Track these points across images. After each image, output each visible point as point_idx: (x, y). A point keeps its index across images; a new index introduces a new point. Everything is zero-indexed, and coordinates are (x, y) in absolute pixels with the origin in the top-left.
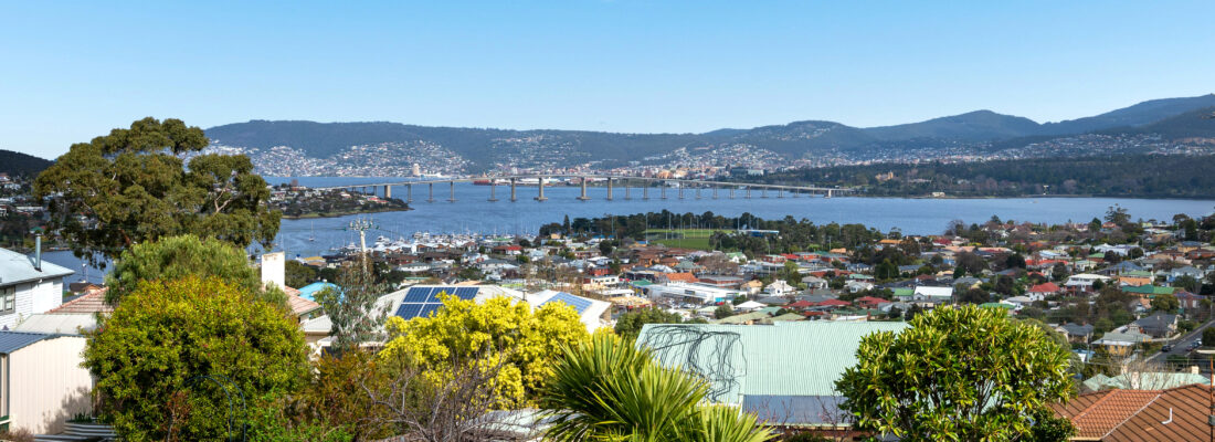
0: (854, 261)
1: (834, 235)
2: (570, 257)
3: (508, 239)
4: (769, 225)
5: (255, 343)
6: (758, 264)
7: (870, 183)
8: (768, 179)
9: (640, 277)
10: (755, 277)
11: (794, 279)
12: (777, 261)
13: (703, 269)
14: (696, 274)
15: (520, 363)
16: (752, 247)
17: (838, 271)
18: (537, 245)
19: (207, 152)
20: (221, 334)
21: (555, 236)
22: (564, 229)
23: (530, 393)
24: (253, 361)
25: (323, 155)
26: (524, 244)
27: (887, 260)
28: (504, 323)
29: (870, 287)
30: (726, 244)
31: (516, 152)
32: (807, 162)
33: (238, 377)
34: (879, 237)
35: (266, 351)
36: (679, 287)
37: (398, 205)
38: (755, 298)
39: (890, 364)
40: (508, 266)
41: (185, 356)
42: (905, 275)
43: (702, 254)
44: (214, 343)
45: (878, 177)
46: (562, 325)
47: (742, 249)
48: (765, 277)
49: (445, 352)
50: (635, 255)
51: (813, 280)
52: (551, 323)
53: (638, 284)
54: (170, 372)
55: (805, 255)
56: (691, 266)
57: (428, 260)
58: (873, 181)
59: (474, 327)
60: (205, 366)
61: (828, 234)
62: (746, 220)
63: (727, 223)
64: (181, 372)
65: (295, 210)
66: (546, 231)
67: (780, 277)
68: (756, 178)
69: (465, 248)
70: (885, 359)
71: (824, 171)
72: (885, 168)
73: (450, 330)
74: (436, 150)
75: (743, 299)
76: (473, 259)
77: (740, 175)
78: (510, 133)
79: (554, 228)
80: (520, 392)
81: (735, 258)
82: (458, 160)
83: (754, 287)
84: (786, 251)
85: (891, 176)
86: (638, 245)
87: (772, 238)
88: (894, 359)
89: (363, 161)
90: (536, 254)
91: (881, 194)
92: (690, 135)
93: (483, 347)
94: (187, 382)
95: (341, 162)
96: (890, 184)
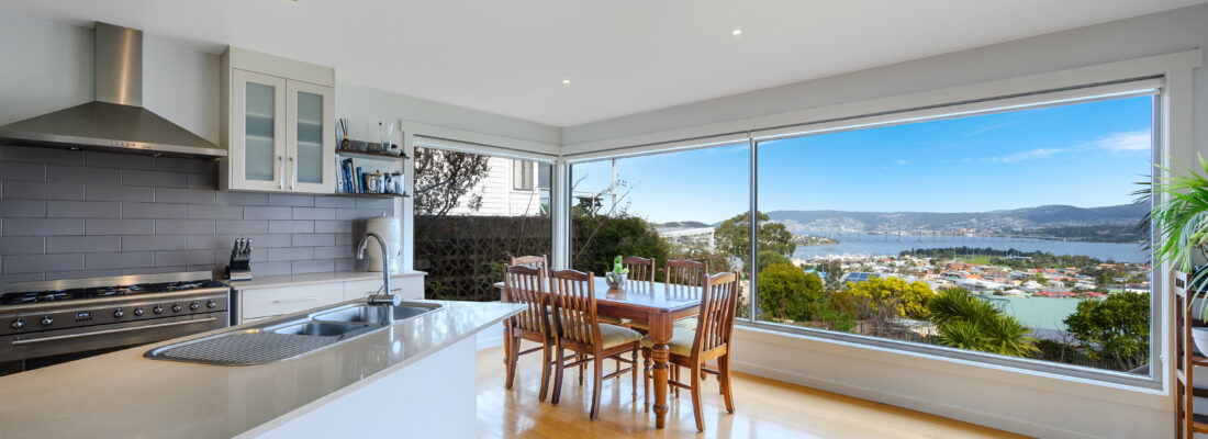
0: (1082, 273)
1: (1068, 261)
2: (915, 265)
3: (884, 257)
4: (1026, 255)
5: (808, 286)
6: (1019, 273)
7: (1091, 235)
8: (1025, 233)
9: (951, 275)
10: (1018, 278)
11: (1041, 281)
12: (1031, 272)
13: (986, 273)
14: (982, 276)
15: (903, 302)
16: (1015, 265)
17: (1070, 279)
18: (899, 259)
19: (769, 222)
20: (796, 282)
21: (907, 256)
22: (912, 254)
23: (907, 313)
24: (807, 292)
25: (804, 223)
26: (892, 259)
27: (1105, 274)
28: (897, 287)
29: (1093, 287)
30: (1000, 263)
31: (887, 221)
32: (1050, 225)
33: (802, 296)
34: (1099, 263)
35: (811, 288)
36: (973, 281)
37: (836, 241)
38: (1017, 288)
39: (1096, 314)
40: (885, 268)
41: (785, 288)
42: (1118, 283)
43: (985, 267)
44: (794, 285)
45: (1098, 232)
46: (922, 290)
47: (1010, 265)
48: (1023, 279)
49: (871, 296)
50: (948, 266)
51: (1053, 282)
52: (916, 288)
53: (950, 278)
54: (781, 292)
55: (1050, 270)
56: (981, 272)
57: (848, 263)
58: (1095, 234)
59: (884, 288)
60: (792, 292)
61: (1063, 260)
62: (1011, 252)
63: (999, 253)
64: (784, 294)
65: (804, 243)
66: (903, 254)
67: (1033, 279)
68: (1018, 232)
69: (865, 260)
70: (1093, 311)
71: (1061, 230)
72: (1103, 228)
73: (873, 289)
74: (851, 221)
75: (1010, 288)
76: (869, 265)
77: (1008, 230)
78: (885, 214)
79: (907, 253)
80: (903, 313)
81: (1005, 269)
82: (861, 225)
83: (1017, 283)
84: (1036, 267)
85: (1107, 232)
86: (950, 262)
87: (1028, 261)
88: (1099, 312)
89: (821, 225)
90: (897, 263)
91: (1101, 241)
92: (978, 214)
93: (887, 296)
94: (786, 296)
95: (813, 226)
96: (1106, 236)
